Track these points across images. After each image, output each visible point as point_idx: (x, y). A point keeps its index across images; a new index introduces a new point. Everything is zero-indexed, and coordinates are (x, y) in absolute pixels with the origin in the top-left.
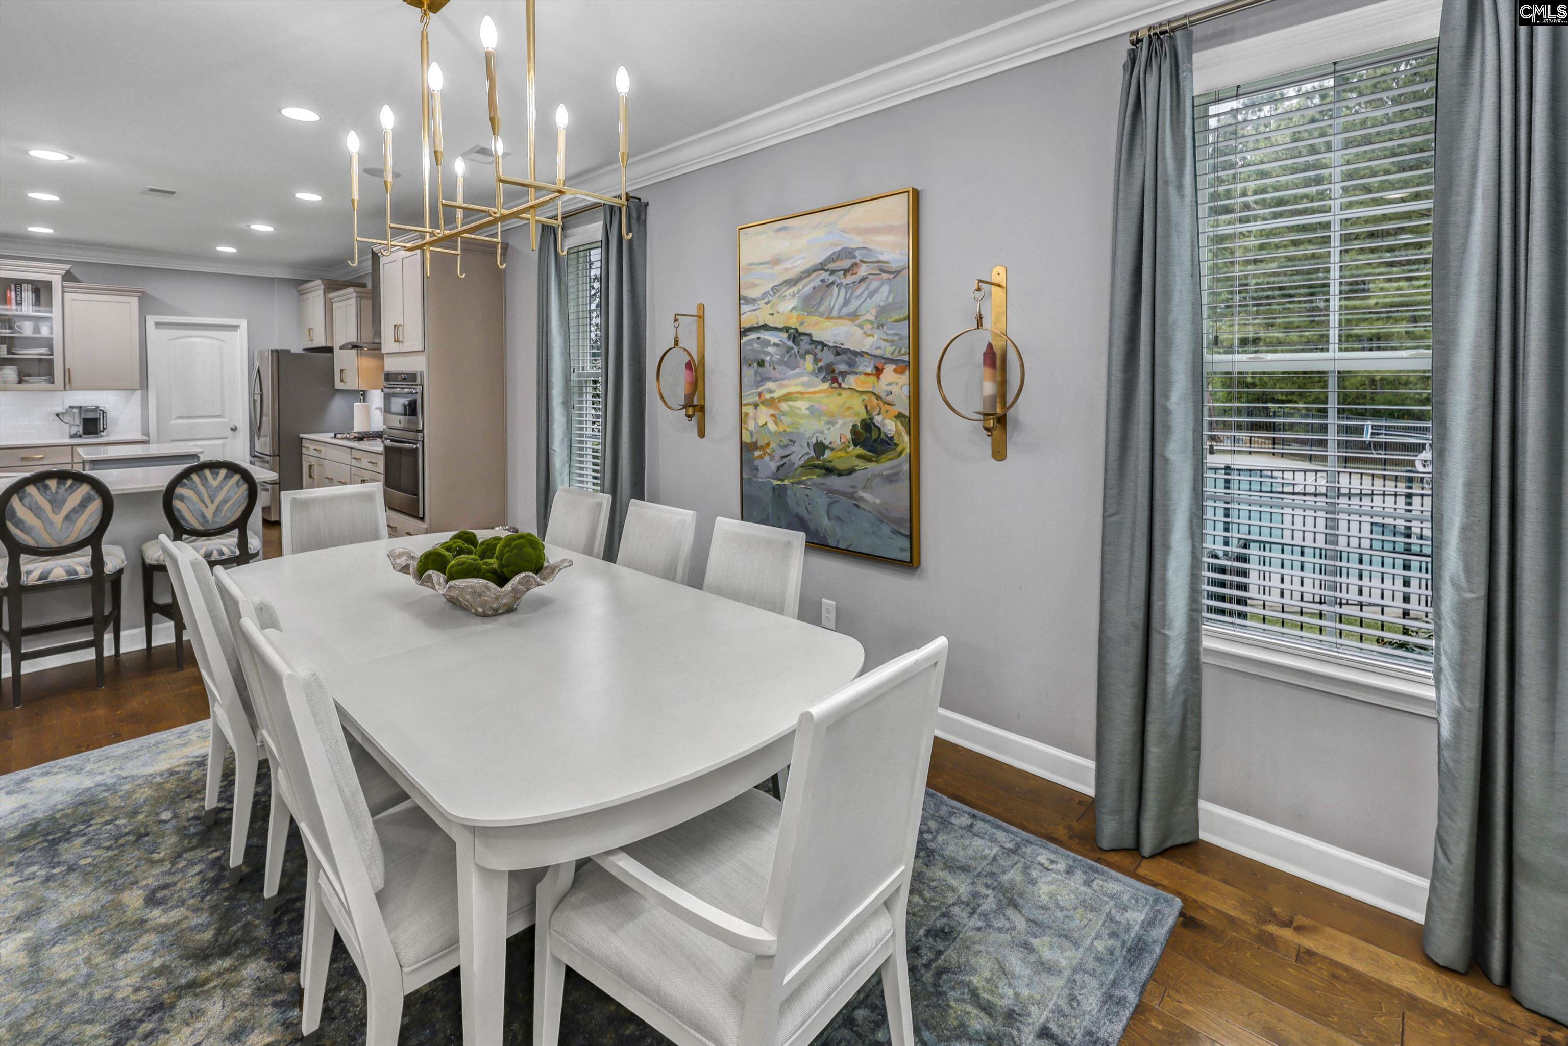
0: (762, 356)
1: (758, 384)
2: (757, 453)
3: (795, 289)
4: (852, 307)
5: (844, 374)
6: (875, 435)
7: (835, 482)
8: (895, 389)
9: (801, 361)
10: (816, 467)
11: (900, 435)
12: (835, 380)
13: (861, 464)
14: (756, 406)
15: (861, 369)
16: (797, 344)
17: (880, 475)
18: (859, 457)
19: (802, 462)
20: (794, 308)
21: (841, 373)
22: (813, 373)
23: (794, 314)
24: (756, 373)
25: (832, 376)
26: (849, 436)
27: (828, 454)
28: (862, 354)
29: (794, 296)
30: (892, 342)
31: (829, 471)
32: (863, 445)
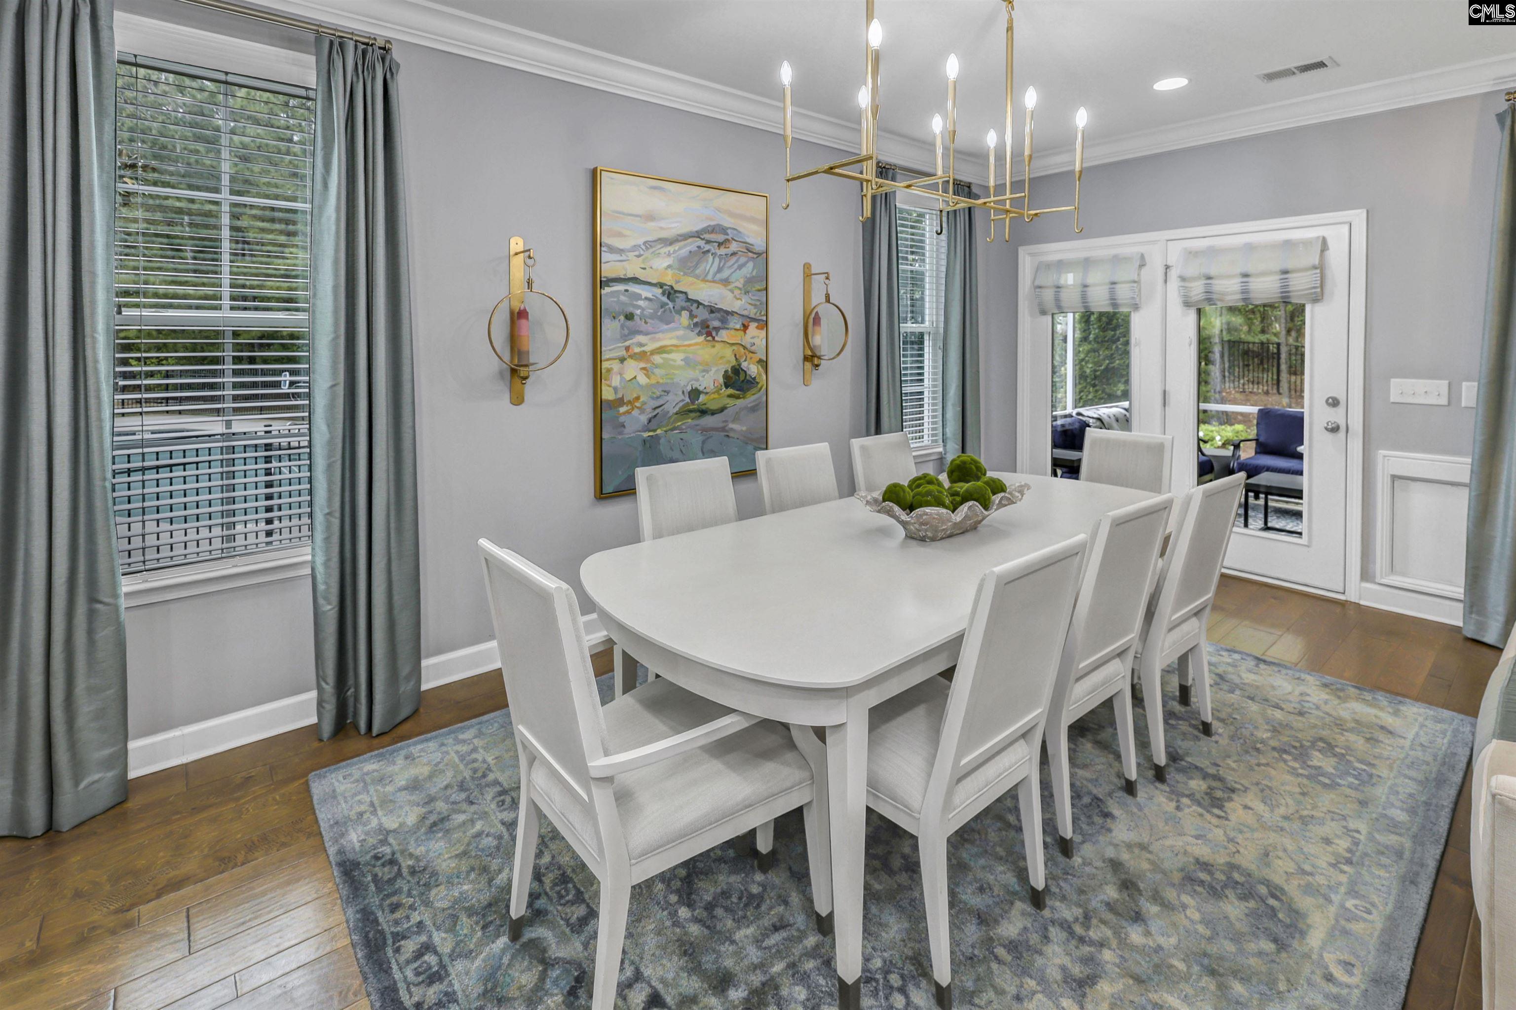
0: (631, 309)
1: (625, 338)
2: (622, 410)
3: (671, 249)
4: (725, 274)
5: (717, 329)
6: (742, 377)
7: (708, 421)
8: (756, 341)
9: (677, 317)
10: (691, 411)
11: (760, 375)
12: (709, 334)
13: (731, 402)
14: (622, 360)
15: (731, 325)
16: (673, 301)
17: (746, 408)
18: (730, 396)
19: (677, 409)
20: (669, 267)
21: (715, 328)
22: (688, 327)
23: (670, 272)
24: (622, 326)
25: (707, 330)
26: (721, 380)
27: (702, 398)
28: (732, 313)
29: (669, 255)
30: (755, 306)
31: (703, 412)
32: (733, 387)
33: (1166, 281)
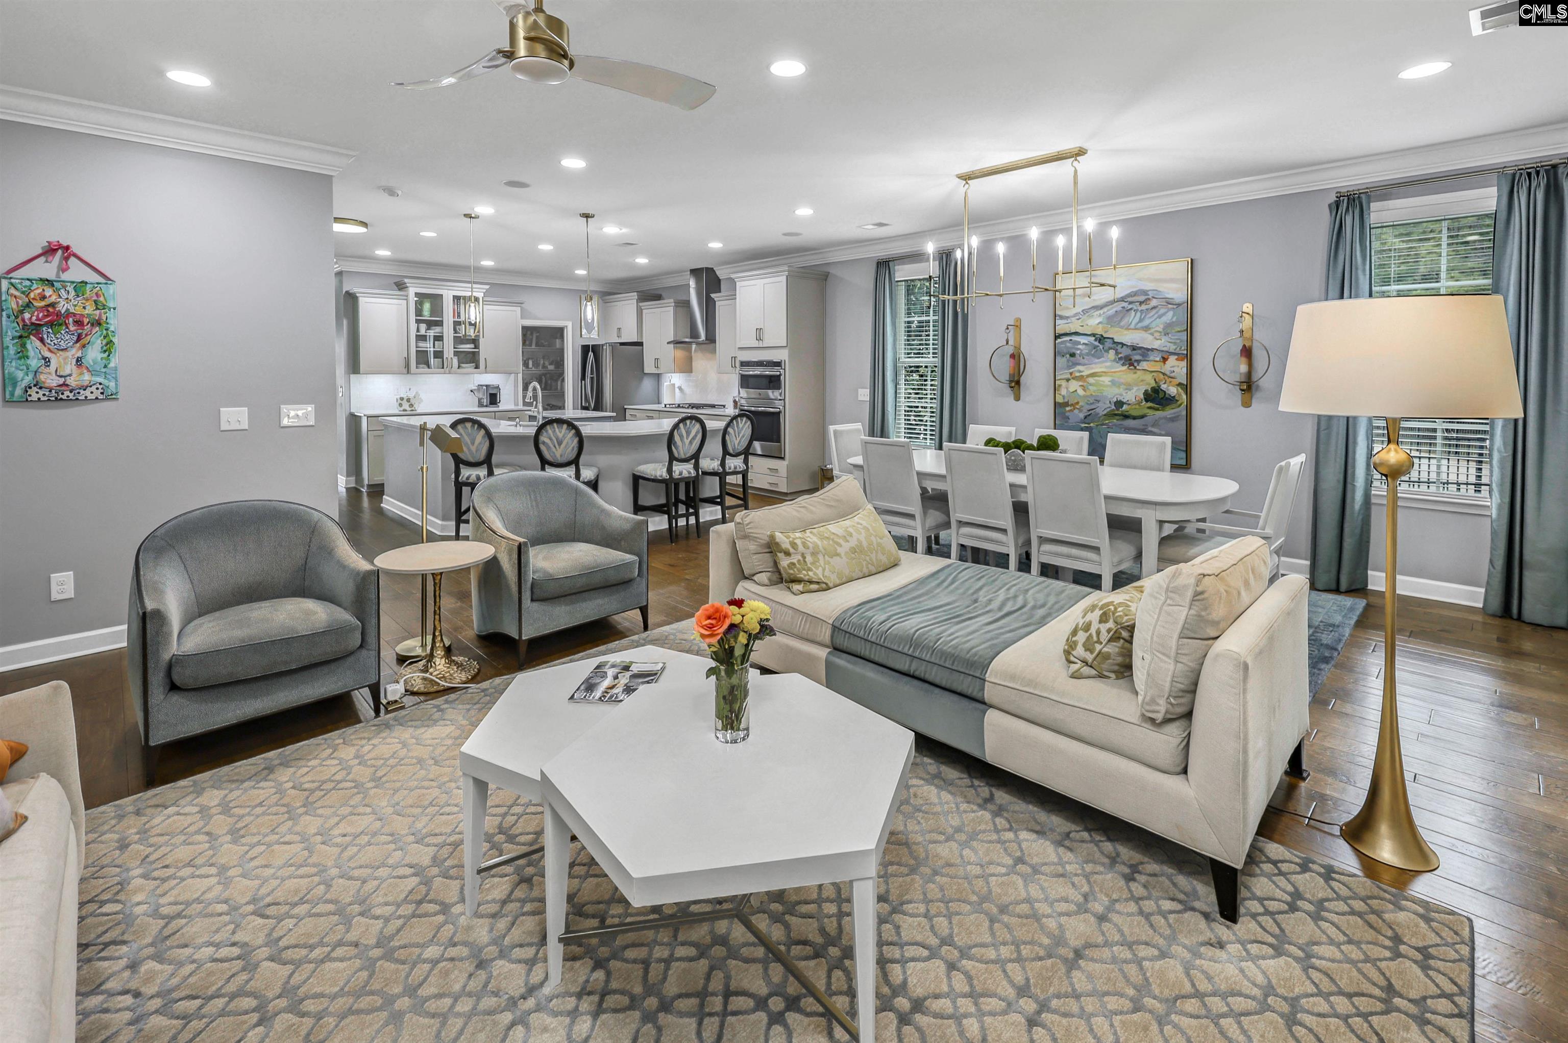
0: (1073, 351)
1: (1071, 367)
2: (1068, 409)
3: (1101, 312)
4: (1146, 323)
5: (1138, 361)
6: (1161, 395)
8: (1177, 369)
9: (1106, 354)
10: (1116, 415)
11: (1181, 395)
12: (1131, 364)
13: (1151, 412)
14: (1069, 380)
15: (1151, 358)
16: (1103, 344)
17: (1167, 417)
18: (1150, 408)
19: (1105, 412)
20: (1100, 323)
21: (1136, 361)
22: (1114, 360)
23: (1101, 326)
24: (1070, 361)
25: (1129, 362)
26: (1142, 396)
27: (1125, 407)
28: (1152, 350)
29: (1100, 315)
30: (1174, 343)
31: (1126, 417)
32: (1152, 401)
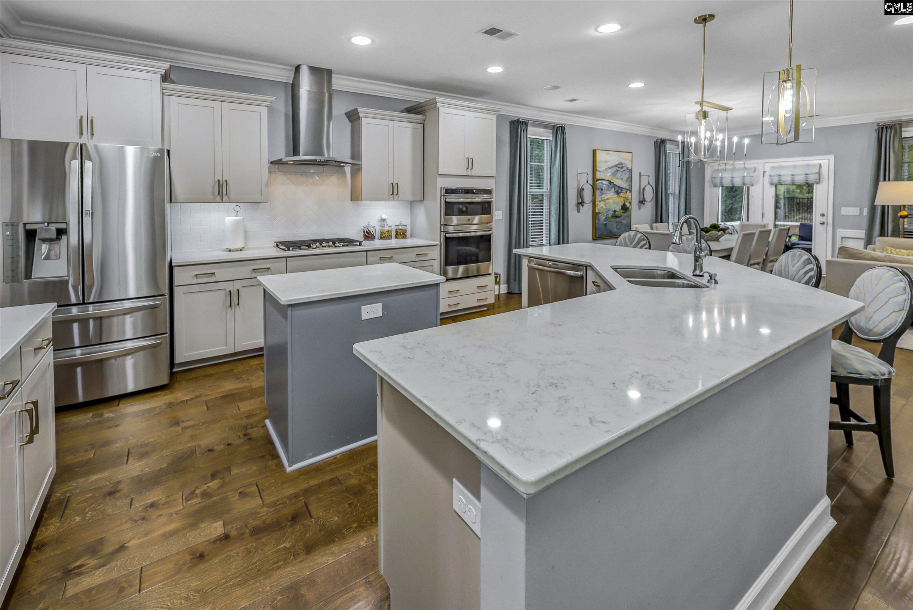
0: (602, 187)
1: (601, 195)
2: (600, 215)
3: (611, 170)
4: (622, 177)
5: (620, 193)
6: (625, 207)
7: (618, 219)
8: (629, 196)
9: (611, 189)
10: (614, 216)
11: (630, 206)
12: (618, 194)
13: (622, 214)
14: (600, 201)
15: (623, 192)
16: (611, 185)
18: (623, 212)
19: (611, 215)
20: (610, 175)
22: (614, 192)
23: (610, 177)
24: (599, 192)
25: (618, 193)
26: (621, 208)
27: (617, 213)
28: (624, 188)
29: (610, 172)
30: (629, 186)
32: (623, 210)
33: (764, 176)
